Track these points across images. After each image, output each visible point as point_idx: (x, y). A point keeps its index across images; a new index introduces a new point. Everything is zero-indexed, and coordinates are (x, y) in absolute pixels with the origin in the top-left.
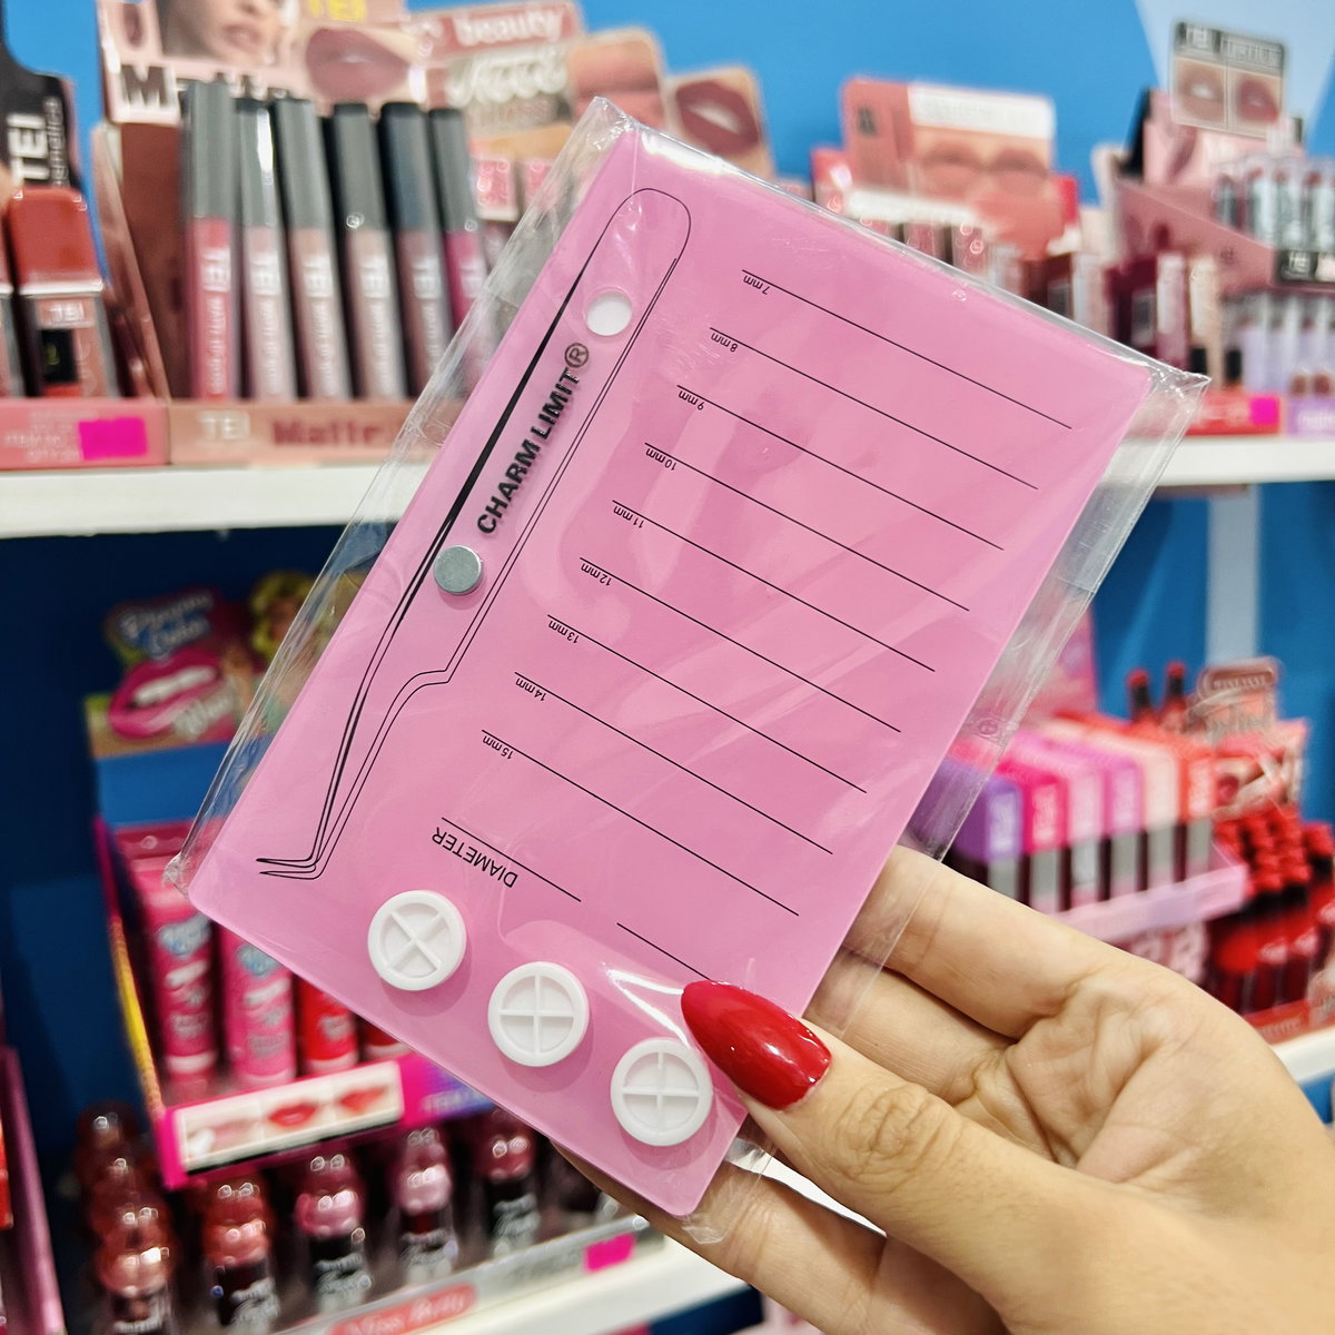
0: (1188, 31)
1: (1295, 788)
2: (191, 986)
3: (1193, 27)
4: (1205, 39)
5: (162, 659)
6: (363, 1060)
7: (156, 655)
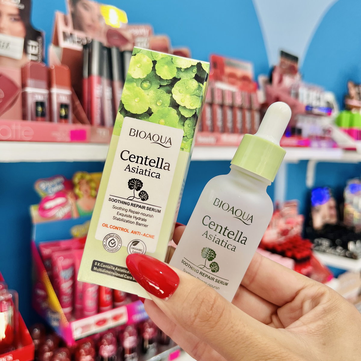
2: (69, 288)
5: (52, 195)
6: (114, 307)
7: (50, 194)
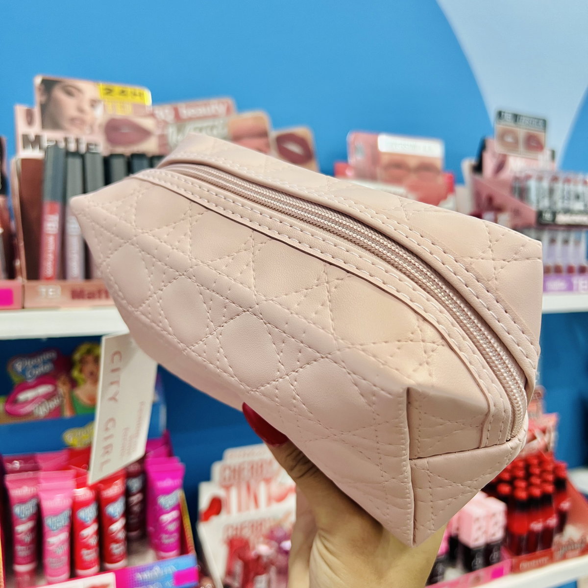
0: (502, 114)
1: (552, 445)
2: (26, 534)
3: (504, 112)
4: (510, 118)
5: (31, 381)
6: (103, 570)
7: (29, 379)
